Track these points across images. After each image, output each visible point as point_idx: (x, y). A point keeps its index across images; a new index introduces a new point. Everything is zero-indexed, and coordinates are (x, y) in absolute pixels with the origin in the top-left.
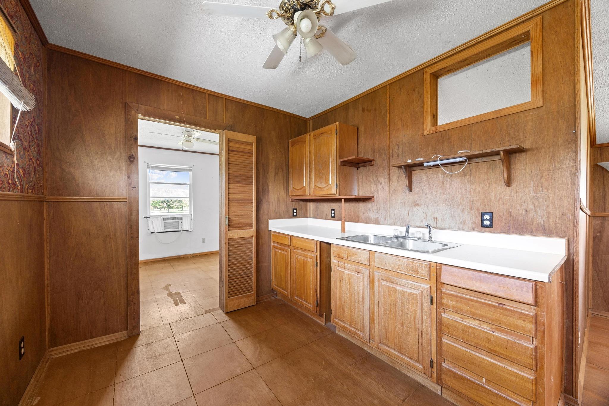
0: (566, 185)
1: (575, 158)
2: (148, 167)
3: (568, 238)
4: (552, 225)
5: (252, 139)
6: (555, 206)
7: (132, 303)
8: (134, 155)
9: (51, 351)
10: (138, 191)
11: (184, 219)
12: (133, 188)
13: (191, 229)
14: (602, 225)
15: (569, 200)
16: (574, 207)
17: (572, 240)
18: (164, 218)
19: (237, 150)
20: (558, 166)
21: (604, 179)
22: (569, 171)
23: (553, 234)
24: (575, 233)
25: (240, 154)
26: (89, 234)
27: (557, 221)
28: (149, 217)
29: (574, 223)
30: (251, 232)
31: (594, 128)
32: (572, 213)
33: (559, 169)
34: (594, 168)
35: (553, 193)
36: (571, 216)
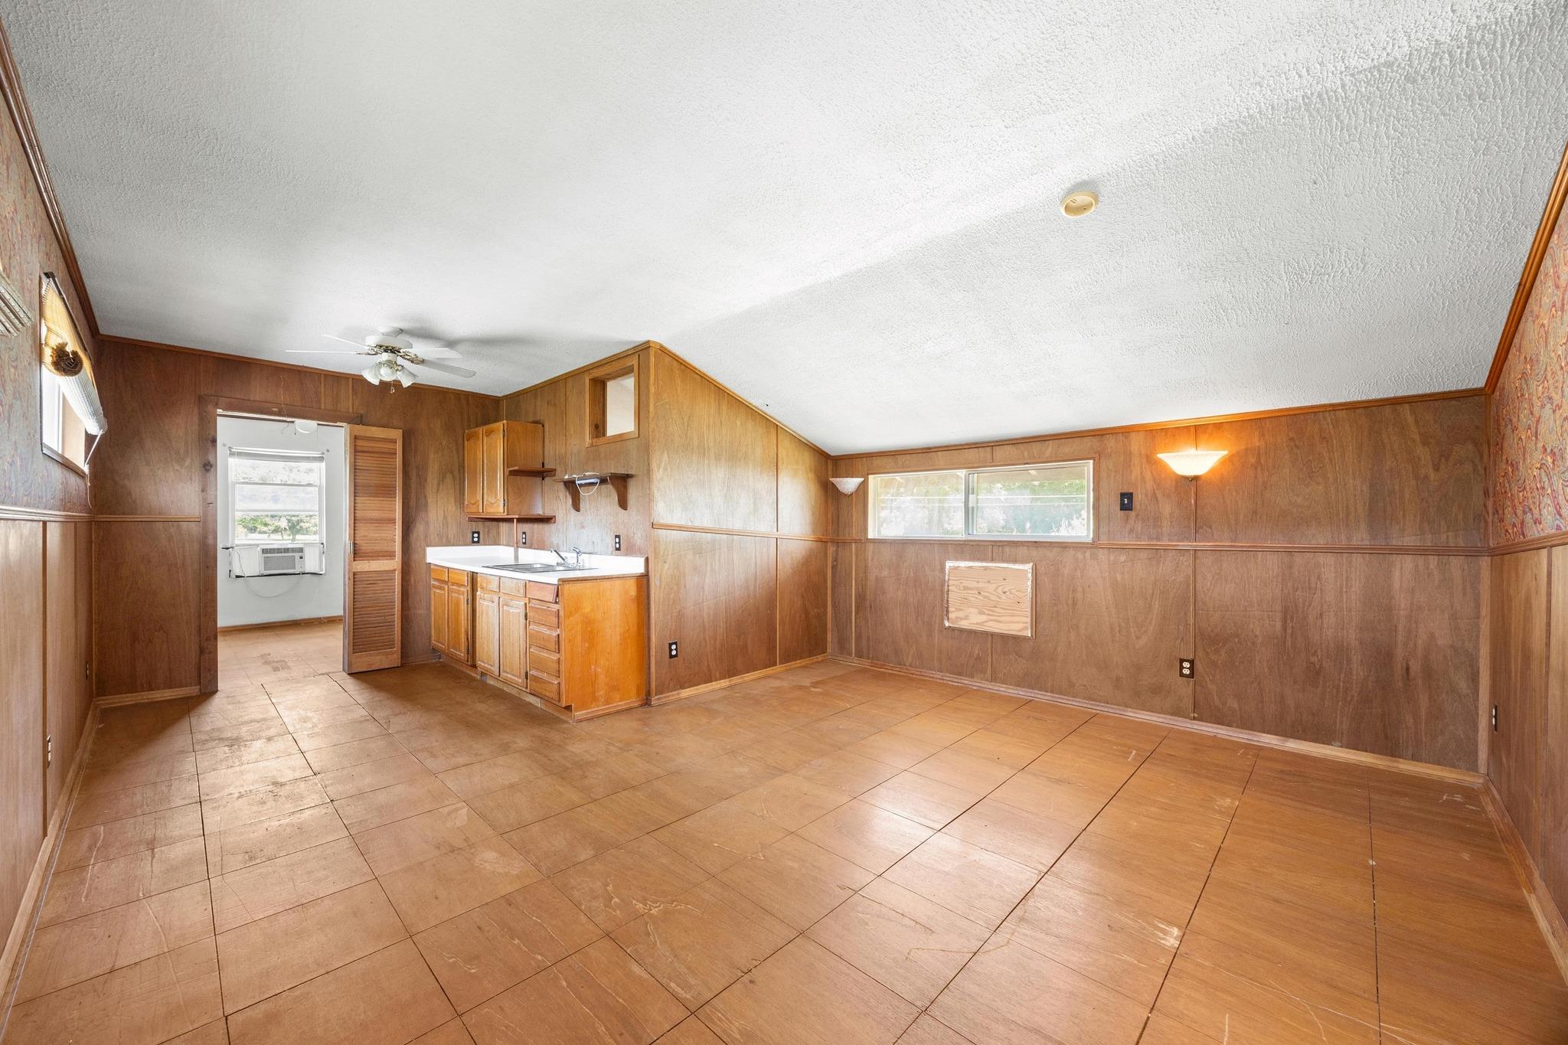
2: (230, 454)
5: (397, 434)
7: (207, 651)
8: (212, 462)
9: (99, 700)
10: (216, 507)
11: (306, 551)
12: (208, 505)
13: (321, 569)
18: (264, 550)
19: (370, 450)
25: (376, 455)
26: (149, 561)
28: (234, 547)
30: (395, 564)
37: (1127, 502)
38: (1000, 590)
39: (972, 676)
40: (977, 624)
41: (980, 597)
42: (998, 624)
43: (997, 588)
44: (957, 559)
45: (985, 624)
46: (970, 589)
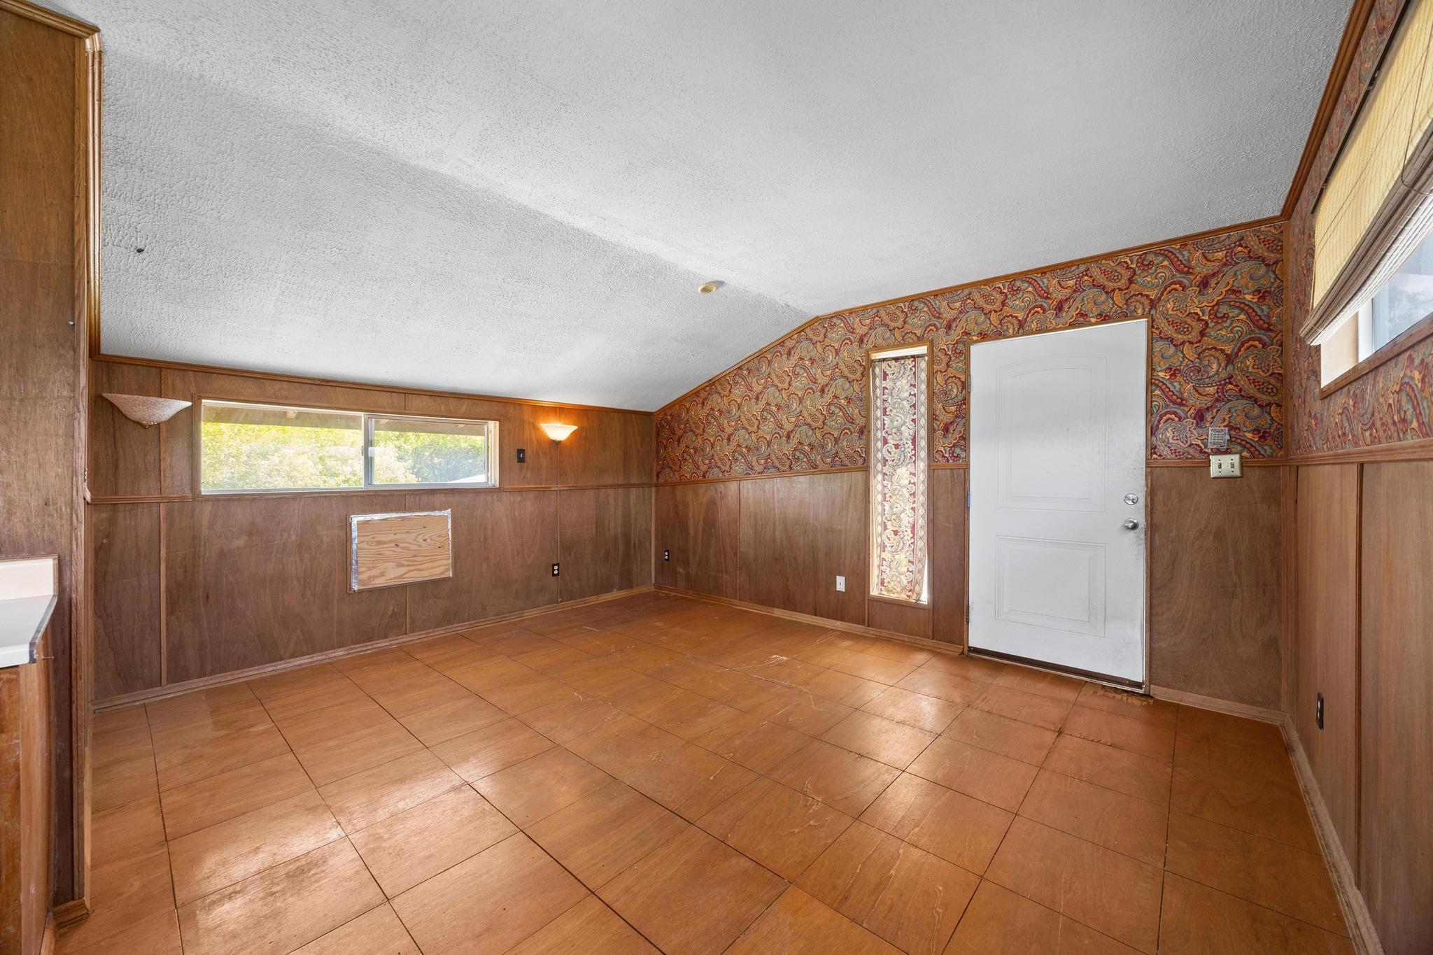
0: (54, 438)
1: (74, 381)
3: (59, 557)
4: (20, 529)
6: (28, 484)
14: (112, 522)
15: (60, 470)
16: (72, 487)
17: (67, 558)
20: (34, 391)
21: (114, 428)
22: (60, 407)
23: (23, 551)
24: (74, 543)
27: (33, 520)
29: (71, 520)
31: (97, 321)
32: (67, 500)
33: (37, 398)
34: (95, 402)
35: (21, 454)
36: (66, 506)
37: (521, 456)
38: (420, 539)
39: (386, 637)
40: (395, 578)
41: (398, 550)
42: (419, 572)
43: (416, 538)
44: (364, 512)
45: (404, 576)
46: (385, 543)
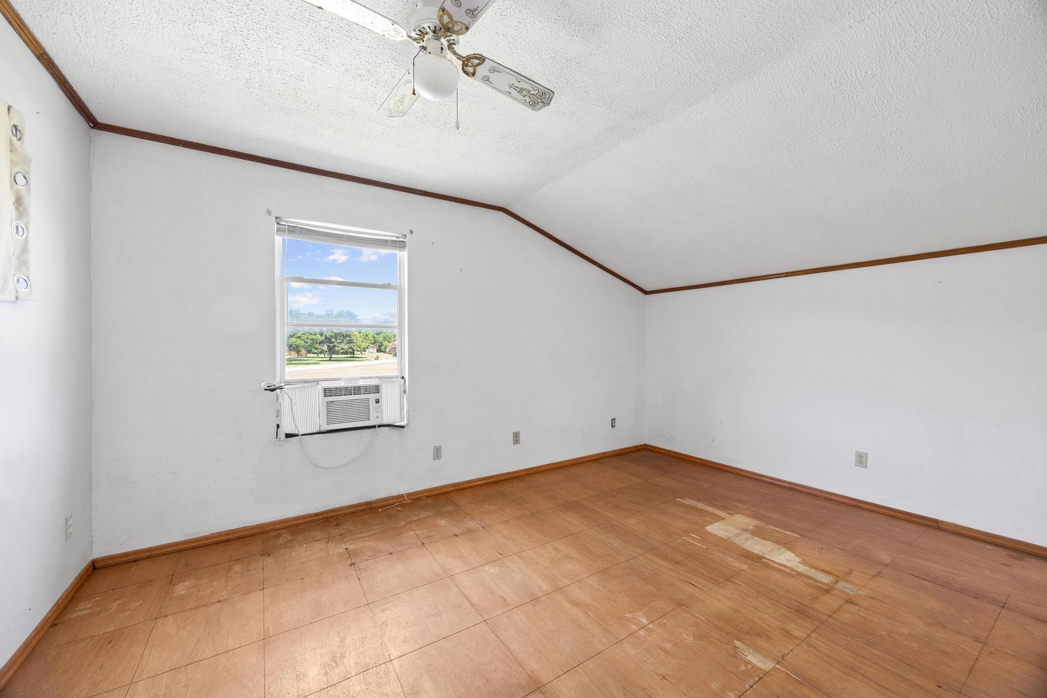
2: (278, 230)
11: (384, 389)
13: (402, 419)
18: (325, 390)
28: (281, 388)
